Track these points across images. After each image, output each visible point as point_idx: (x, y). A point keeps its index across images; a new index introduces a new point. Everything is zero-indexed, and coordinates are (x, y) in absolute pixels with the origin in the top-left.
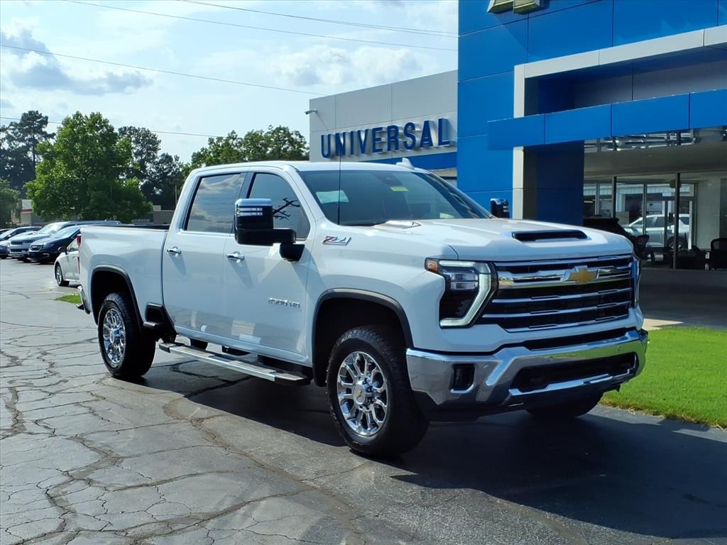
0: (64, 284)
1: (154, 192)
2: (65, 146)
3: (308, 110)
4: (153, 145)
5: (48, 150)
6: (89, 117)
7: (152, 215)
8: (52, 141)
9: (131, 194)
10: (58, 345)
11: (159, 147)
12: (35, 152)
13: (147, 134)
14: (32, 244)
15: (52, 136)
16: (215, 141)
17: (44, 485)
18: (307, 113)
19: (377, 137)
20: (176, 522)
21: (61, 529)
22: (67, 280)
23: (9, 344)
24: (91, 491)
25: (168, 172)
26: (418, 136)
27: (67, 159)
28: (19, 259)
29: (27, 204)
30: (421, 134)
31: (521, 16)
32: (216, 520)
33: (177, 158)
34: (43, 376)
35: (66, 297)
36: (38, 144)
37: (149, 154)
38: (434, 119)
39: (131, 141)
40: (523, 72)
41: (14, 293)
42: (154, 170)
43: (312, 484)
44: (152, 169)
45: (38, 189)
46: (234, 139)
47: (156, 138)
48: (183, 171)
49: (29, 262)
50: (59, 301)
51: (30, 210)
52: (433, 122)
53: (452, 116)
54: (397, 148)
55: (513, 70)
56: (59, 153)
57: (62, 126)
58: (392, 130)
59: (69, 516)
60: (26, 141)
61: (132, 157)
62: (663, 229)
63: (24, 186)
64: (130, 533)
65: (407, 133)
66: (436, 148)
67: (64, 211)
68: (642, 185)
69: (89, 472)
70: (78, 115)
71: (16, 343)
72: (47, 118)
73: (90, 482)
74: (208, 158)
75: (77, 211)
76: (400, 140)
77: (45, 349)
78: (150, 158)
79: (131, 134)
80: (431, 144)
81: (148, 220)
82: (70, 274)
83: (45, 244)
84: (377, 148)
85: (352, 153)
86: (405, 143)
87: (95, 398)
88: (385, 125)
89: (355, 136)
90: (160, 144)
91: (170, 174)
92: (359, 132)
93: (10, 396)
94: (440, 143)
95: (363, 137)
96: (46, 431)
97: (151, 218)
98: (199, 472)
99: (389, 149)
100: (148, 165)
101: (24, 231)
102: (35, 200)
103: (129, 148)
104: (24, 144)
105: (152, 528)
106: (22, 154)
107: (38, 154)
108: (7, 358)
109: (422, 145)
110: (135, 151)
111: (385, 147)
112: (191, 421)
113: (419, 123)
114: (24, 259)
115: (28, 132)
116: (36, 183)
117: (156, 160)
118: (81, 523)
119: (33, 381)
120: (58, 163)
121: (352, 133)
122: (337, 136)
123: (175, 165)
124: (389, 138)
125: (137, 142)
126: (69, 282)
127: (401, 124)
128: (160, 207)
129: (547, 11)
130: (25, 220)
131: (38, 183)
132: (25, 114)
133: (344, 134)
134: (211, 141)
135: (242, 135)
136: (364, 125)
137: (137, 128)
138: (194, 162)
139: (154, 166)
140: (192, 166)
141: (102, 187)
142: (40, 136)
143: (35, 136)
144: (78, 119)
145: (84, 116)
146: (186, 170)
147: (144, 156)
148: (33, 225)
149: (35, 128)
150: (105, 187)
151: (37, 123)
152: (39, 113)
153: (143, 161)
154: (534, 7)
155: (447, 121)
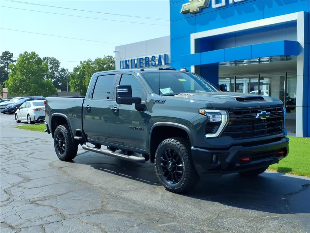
0: (19, 122)
1: (58, 84)
2: (20, 66)
4: (57, 64)
5: (13, 67)
6: (30, 53)
8: (15, 63)
9: (48, 85)
10: (13, 144)
11: (60, 65)
12: (8, 68)
13: (54, 60)
14: (7, 106)
15: (15, 61)
16: (83, 62)
17: (3, 188)
18: (114, 52)
19: (141, 61)
20: (47, 197)
21: (8, 200)
22: (20, 120)
24: (20, 189)
25: (64, 76)
26: (157, 61)
27: (21, 71)
28: (2, 112)
29: (5, 90)
30: (158, 60)
31: (192, 15)
32: (60, 196)
33: (67, 70)
34: (6, 154)
35: (19, 127)
36: (9, 65)
37: (56, 68)
38: (163, 54)
39: (48, 63)
40: (193, 37)
42: (58, 75)
43: (96, 185)
44: (57, 75)
45: (10, 84)
46: (90, 62)
47: (58, 62)
48: (70, 75)
49: (6, 113)
50: (16, 128)
51: (7, 92)
52: (162, 56)
53: (168, 53)
54: (149, 66)
55: (190, 36)
56: (18, 68)
57: (19, 57)
58: (147, 59)
59: (11, 196)
60: (4, 64)
61: (48, 69)
63: (4, 82)
64: (31, 200)
65: (152, 60)
66: (164, 66)
67: (21, 92)
68: (249, 79)
69: (19, 184)
70: (26, 53)
72: (13, 54)
73: (19, 187)
74: (80, 70)
75: (26, 92)
76: (150, 63)
77: (8, 145)
78: (56, 70)
79: (48, 60)
80: (161, 64)
82: (21, 118)
83: (12, 106)
84: (141, 66)
85: (132, 67)
86: (152, 64)
87: (25, 161)
88: (144, 57)
89: (133, 61)
90: (60, 64)
91: (65, 76)
92: (134, 60)
94: (165, 64)
95: (136, 62)
96: (5, 172)
97: (57, 95)
98: (58, 183)
99: (146, 66)
100: (55, 73)
101: (4, 101)
102: (9, 88)
103: (47, 66)
104: (3, 65)
105: (39, 199)
106: (3, 69)
107: (9, 69)
109: (158, 65)
110: (50, 67)
111: (144, 65)
112: (58, 168)
113: (157, 56)
114: (4, 112)
115: (5, 59)
116: (9, 81)
117: (59, 71)
118: (15, 198)
120: (18, 73)
121: (132, 60)
122: (126, 61)
123: (67, 73)
124: (146, 62)
125: (50, 63)
126: (20, 121)
127: (150, 57)
128: (61, 90)
129: (202, 13)
130: (5, 96)
132: (3, 52)
133: (129, 60)
134: (81, 62)
135: (93, 60)
136: (136, 56)
137: (50, 57)
138: (74, 71)
139: (58, 73)
140: (74, 73)
141: (36, 82)
142: (10, 61)
143: (8, 61)
144: (26, 54)
145: (28, 53)
146: (71, 75)
147: (54, 69)
148: (8, 99)
149: (7, 58)
150: (38, 83)
151: (8, 56)
152: (9, 52)
153: (53, 71)
154: (197, 12)
155: (167, 55)
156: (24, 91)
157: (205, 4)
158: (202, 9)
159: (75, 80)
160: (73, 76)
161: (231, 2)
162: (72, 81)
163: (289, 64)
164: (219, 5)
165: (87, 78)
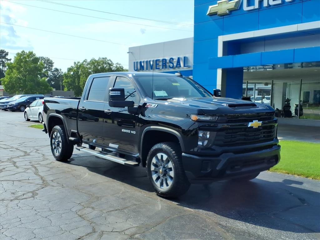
0: (28, 120)
1: (51, 83)
2: (17, 64)
3: (128, 52)
4: (51, 64)
5: (11, 65)
6: (28, 53)
7: (52, 92)
9: (44, 84)
10: (41, 146)
11: (53, 65)
12: (3, 66)
13: (48, 60)
14: (9, 103)
15: (10, 60)
16: (77, 63)
17: (74, 210)
18: (128, 53)
19: (158, 63)
21: (94, 231)
23: (20, 145)
27: (18, 69)
28: (3, 110)
29: (2, 87)
30: (176, 63)
31: (220, 17)
33: (61, 70)
34: (42, 160)
35: (33, 126)
36: (4, 63)
37: (49, 68)
38: (182, 56)
40: (222, 39)
41: (9, 124)
42: (51, 74)
45: (6, 81)
46: (86, 62)
47: (52, 62)
48: (63, 75)
49: (7, 111)
50: (30, 128)
51: (3, 90)
52: (181, 58)
53: (189, 55)
54: (166, 68)
55: (217, 38)
56: (15, 67)
57: (16, 56)
58: (164, 61)
59: (93, 224)
62: (261, 101)
64: (126, 232)
65: (170, 62)
66: (183, 68)
67: (17, 90)
69: (90, 203)
71: (22, 145)
72: (8, 53)
73: (93, 208)
74: (74, 70)
75: (22, 91)
76: (167, 65)
77: (37, 148)
78: (50, 70)
79: (42, 59)
80: (180, 66)
81: (50, 94)
82: (32, 116)
83: (14, 104)
84: (157, 68)
85: (147, 69)
86: (169, 66)
88: (161, 59)
89: (148, 63)
91: (58, 76)
92: (150, 61)
93: (34, 169)
94: (184, 66)
95: (152, 63)
96: (59, 185)
97: (52, 93)
99: (163, 68)
100: (49, 72)
102: (5, 86)
108: (22, 152)
109: (176, 67)
111: (161, 67)
113: (175, 58)
114: (5, 110)
116: (5, 79)
117: (52, 70)
119: (40, 162)
120: (14, 71)
121: (147, 61)
122: (141, 62)
123: (60, 73)
124: (163, 64)
125: (44, 63)
126: (30, 119)
127: (168, 58)
128: (55, 89)
130: (1, 94)
131: (6, 79)
133: (143, 62)
134: (75, 63)
135: (89, 60)
136: (152, 58)
137: (44, 57)
138: (68, 71)
139: (52, 73)
140: (67, 73)
141: (32, 81)
142: (5, 60)
143: (3, 60)
144: (23, 53)
145: (26, 52)
146: (65, 74)
147: (47, 69)
148: (4, 96)
149: (3, 56)
150: (33, 81)
151: (4, 55)
152: (5, 51)
153: (47, 70)
154: (226, 14)
155: (187, 57)
156: (21, 89)
157: (235, 6)
158: (231, 11)
159: (69, 80)
160: (66, 76)
161: (265, 4)
162: (65, 80)
163: (316, 71)
164: (251, 8)
165: (82, 79)
